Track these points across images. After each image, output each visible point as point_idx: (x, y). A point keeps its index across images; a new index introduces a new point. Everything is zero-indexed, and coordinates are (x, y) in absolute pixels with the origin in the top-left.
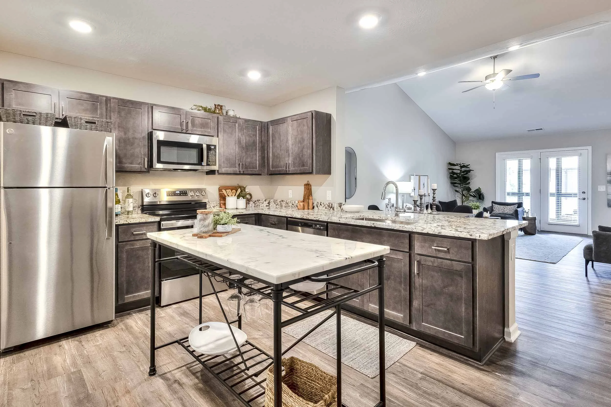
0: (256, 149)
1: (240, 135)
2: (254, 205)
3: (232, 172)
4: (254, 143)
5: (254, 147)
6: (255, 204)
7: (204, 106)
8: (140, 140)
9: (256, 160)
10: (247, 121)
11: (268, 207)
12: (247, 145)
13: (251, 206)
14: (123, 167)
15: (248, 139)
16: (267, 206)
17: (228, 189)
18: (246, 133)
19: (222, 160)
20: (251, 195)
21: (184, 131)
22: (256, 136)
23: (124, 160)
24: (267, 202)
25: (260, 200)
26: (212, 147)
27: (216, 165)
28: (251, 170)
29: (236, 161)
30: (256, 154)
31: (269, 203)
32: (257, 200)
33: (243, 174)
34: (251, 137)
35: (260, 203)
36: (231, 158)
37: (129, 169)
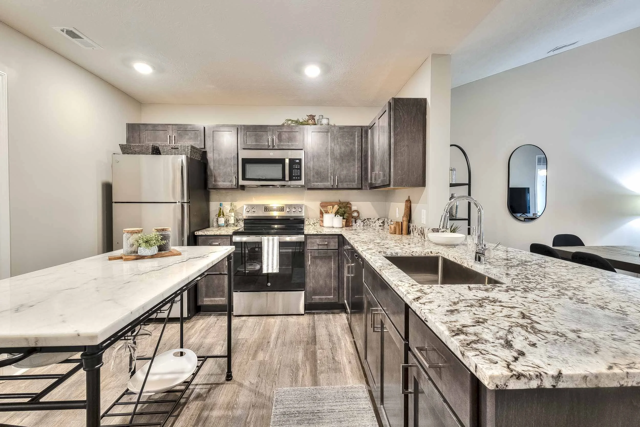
0: (354, 160)
1: (333, 145)
2: (362, 224)
3: (323, 187)
4: (352, 152)
5: (352, 157)
6: (364, 223)
7: (296, 119)
8: (231, 159)
9: (354, 172)
10: (342, 128)
11: (381, 228)
12: (342, 155)
13: (359, 224)
14: (217, 185)
15: (343, 148)
16: (380, 226)
17: (329, 206)
18: (340, 142)
19: (312, 174)
20: (358, 212)
21: (271, 147)
22: (354, 144)
23: (218, 179)
24: (381, 221)
25: (370, 219)
26: (297, 161)
27: (300, 179)
28: (347, 184)
29: (328, 175)
30: (354, 165)
31: (383, 223)
32: (367, 219)
33: (338, 189)
34: (347, 146)
35: (370, 222)
36: (322, 171)
37: (222, 186)
